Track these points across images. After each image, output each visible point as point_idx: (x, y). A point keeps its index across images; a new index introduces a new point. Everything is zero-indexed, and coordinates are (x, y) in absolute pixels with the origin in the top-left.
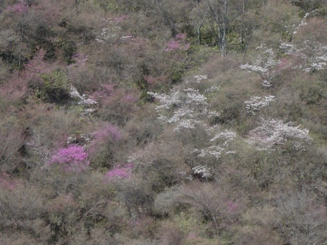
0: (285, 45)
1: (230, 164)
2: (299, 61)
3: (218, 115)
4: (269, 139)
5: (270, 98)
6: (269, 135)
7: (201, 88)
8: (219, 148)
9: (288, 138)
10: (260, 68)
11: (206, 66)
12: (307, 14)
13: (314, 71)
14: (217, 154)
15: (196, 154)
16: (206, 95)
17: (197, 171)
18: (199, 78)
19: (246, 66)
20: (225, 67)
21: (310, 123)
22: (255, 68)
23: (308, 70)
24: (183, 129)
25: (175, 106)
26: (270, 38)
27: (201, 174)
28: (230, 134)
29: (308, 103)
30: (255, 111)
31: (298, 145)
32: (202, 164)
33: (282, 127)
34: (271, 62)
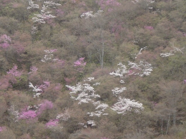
0: (131, 63)
1: (105, 120)
2: (138, 71)
3: (99, 96)
4: (123, 108)
5: (124, 89)
6: (123, 106)
7: (91, 84)
8: (99, 112)
9: (133, 108)
10: (119, 75)
11: (93, 74)
12: (142, 49)
13: (145, 76)
14: (98, 115)
15: (89, 115)
16: (94, 87)
17: (89, 123)
18: (90, 79)
19: (113, 73)
20: (103, 74)
21: (143, 101)
22: (117, 74)
23: (142, 75)
24: (83, 103)
25: (79, 92)
26: (124, 60)
27: (91, 124)
28: (105, 106)
29: (142, 91)
30: (117, 95)
31: (137, 111)
32: (92, 119)
33: (130, 102)
34: (124, 71)
